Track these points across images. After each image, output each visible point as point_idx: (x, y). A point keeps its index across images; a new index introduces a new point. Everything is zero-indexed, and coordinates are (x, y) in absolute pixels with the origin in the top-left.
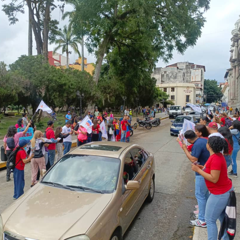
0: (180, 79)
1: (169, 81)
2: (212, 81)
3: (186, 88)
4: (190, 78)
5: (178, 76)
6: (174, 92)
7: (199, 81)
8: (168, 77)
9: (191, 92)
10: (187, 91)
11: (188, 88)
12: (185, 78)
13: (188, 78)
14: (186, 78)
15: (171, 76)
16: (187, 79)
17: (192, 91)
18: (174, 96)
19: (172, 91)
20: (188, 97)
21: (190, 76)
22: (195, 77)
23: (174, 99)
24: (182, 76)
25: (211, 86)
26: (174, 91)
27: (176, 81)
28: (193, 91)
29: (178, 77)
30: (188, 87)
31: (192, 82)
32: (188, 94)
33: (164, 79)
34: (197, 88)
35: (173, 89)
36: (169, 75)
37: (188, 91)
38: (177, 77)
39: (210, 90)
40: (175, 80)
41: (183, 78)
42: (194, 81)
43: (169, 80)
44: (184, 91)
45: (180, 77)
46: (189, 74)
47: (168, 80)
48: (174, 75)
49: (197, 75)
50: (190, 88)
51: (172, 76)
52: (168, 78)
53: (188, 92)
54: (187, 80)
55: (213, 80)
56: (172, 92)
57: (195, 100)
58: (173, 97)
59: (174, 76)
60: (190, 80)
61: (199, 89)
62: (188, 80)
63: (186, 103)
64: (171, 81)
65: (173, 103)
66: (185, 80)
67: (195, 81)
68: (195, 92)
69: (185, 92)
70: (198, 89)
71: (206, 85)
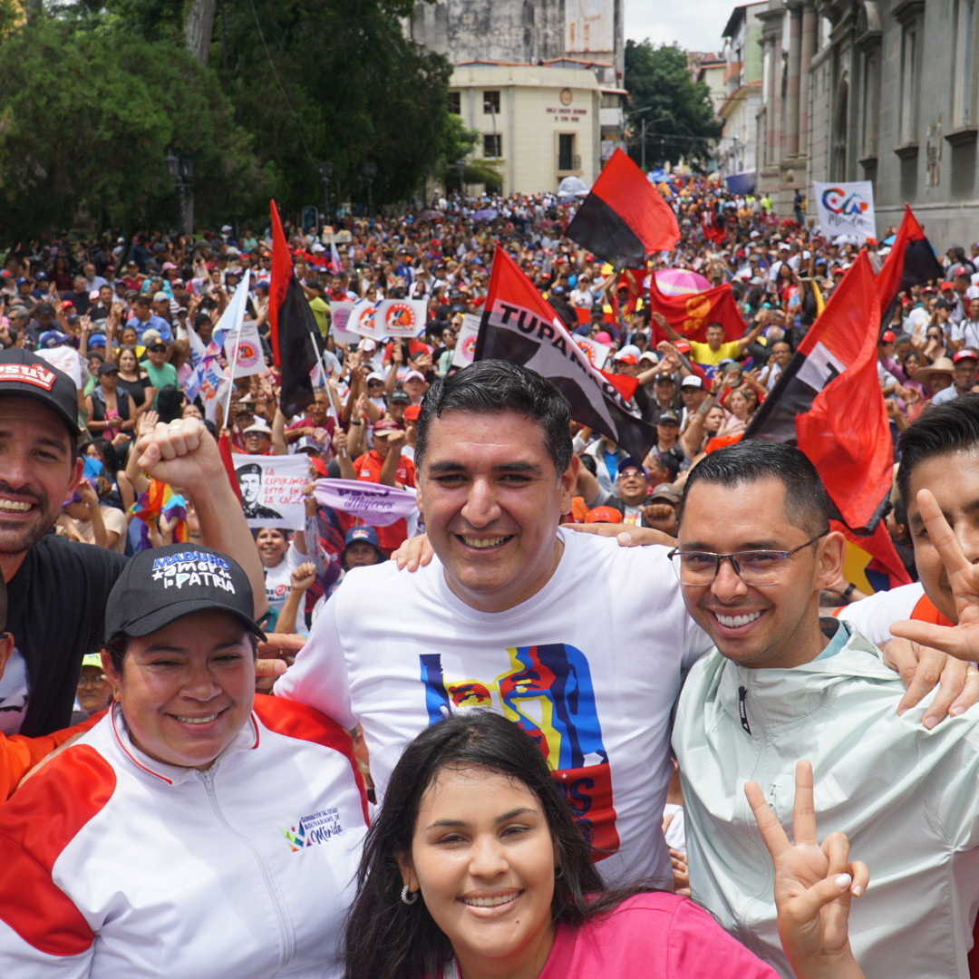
0: (507, 37)
1: (453, 43)
2: (663, 48)
3: (557, 96)
4: (560, 33)
5: (497, 19)
6: (497, 116)
7: (606, 50)
8: (447, 19)
9: (581, 117)
10: (562, 111)
11: (566, 95)
12: (533, 32)
13: (550, 33)
14: (542, 32)
15: (460, 19)
16: (546, 36)
17: (583, 112)
18: (499, 137)
19: (487, 110)
20: (567, 141)
21: (562, 19)
22: (587, 27)
23: (500, 154)
24: (517, 22)
25: (662, 78)
26: (498, 110)
27: (489, 45)
28: (590, 112)
29: (498, 25)
30: (567, 89)
31: (570, 54)
32: (567, 127)
33: (424, 35)
34: (604, 93)
35: (492, 99)
36: (448, 9)
37: (569, 111)
38: (493, 25)
39: (658, 98)
40: (484, 40)
41: (522, 33)
42: (582, 49)
43: (450, 39)
44: (550, 110)
45: (507, 26)
46: (556, 11)
47: (445, 38)
48: (476, 13)
49: (593, 19)
50: (575, 97)
51: (469, 19)
52: (443, 26)
53: (566, 119)
54: (546, 45)
55: (669, 44)
56: (489, 116)
57: (599, 156)
58: (492, 143)
59: (476, 19)
60: (563, 45)
61: (616, 99)
62: (549, 41)
63: (563, 173)
64: (464, 46)
65: (497, 174)
66: (537, 43)
67: (586, 52)
68: (596, 115)
69: (552, 116)
70: (607, 98)
71: (638, 72)
